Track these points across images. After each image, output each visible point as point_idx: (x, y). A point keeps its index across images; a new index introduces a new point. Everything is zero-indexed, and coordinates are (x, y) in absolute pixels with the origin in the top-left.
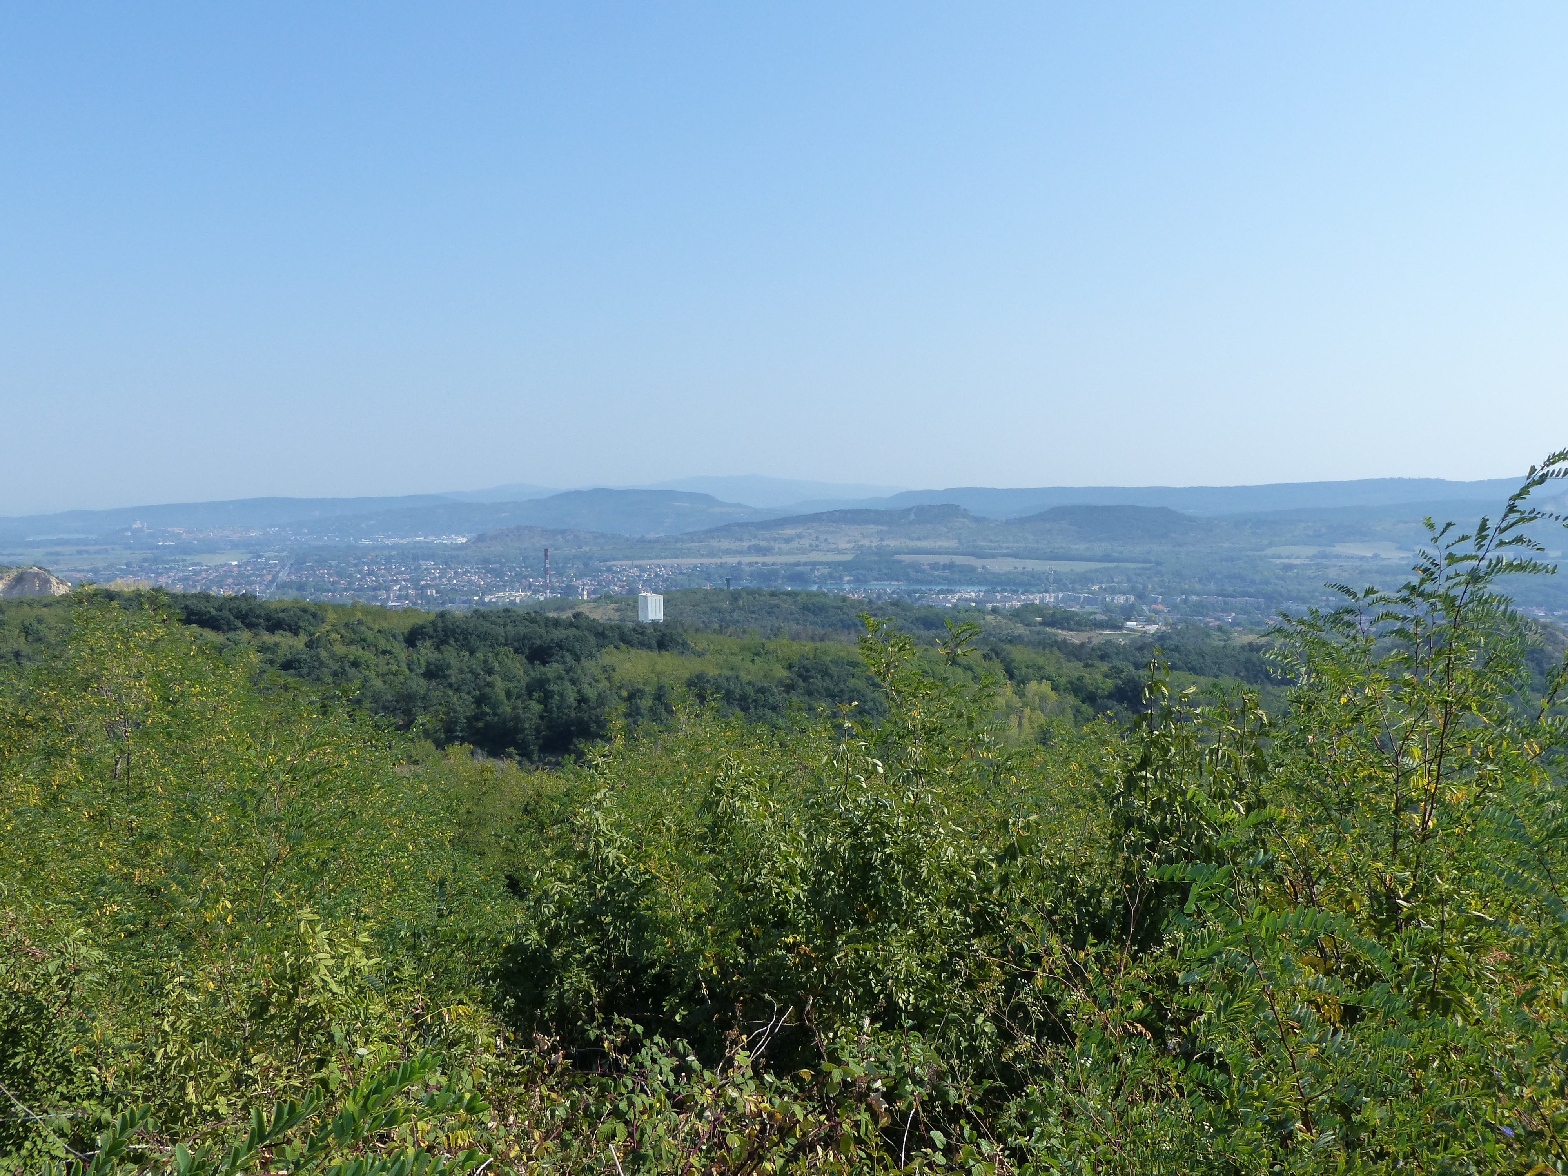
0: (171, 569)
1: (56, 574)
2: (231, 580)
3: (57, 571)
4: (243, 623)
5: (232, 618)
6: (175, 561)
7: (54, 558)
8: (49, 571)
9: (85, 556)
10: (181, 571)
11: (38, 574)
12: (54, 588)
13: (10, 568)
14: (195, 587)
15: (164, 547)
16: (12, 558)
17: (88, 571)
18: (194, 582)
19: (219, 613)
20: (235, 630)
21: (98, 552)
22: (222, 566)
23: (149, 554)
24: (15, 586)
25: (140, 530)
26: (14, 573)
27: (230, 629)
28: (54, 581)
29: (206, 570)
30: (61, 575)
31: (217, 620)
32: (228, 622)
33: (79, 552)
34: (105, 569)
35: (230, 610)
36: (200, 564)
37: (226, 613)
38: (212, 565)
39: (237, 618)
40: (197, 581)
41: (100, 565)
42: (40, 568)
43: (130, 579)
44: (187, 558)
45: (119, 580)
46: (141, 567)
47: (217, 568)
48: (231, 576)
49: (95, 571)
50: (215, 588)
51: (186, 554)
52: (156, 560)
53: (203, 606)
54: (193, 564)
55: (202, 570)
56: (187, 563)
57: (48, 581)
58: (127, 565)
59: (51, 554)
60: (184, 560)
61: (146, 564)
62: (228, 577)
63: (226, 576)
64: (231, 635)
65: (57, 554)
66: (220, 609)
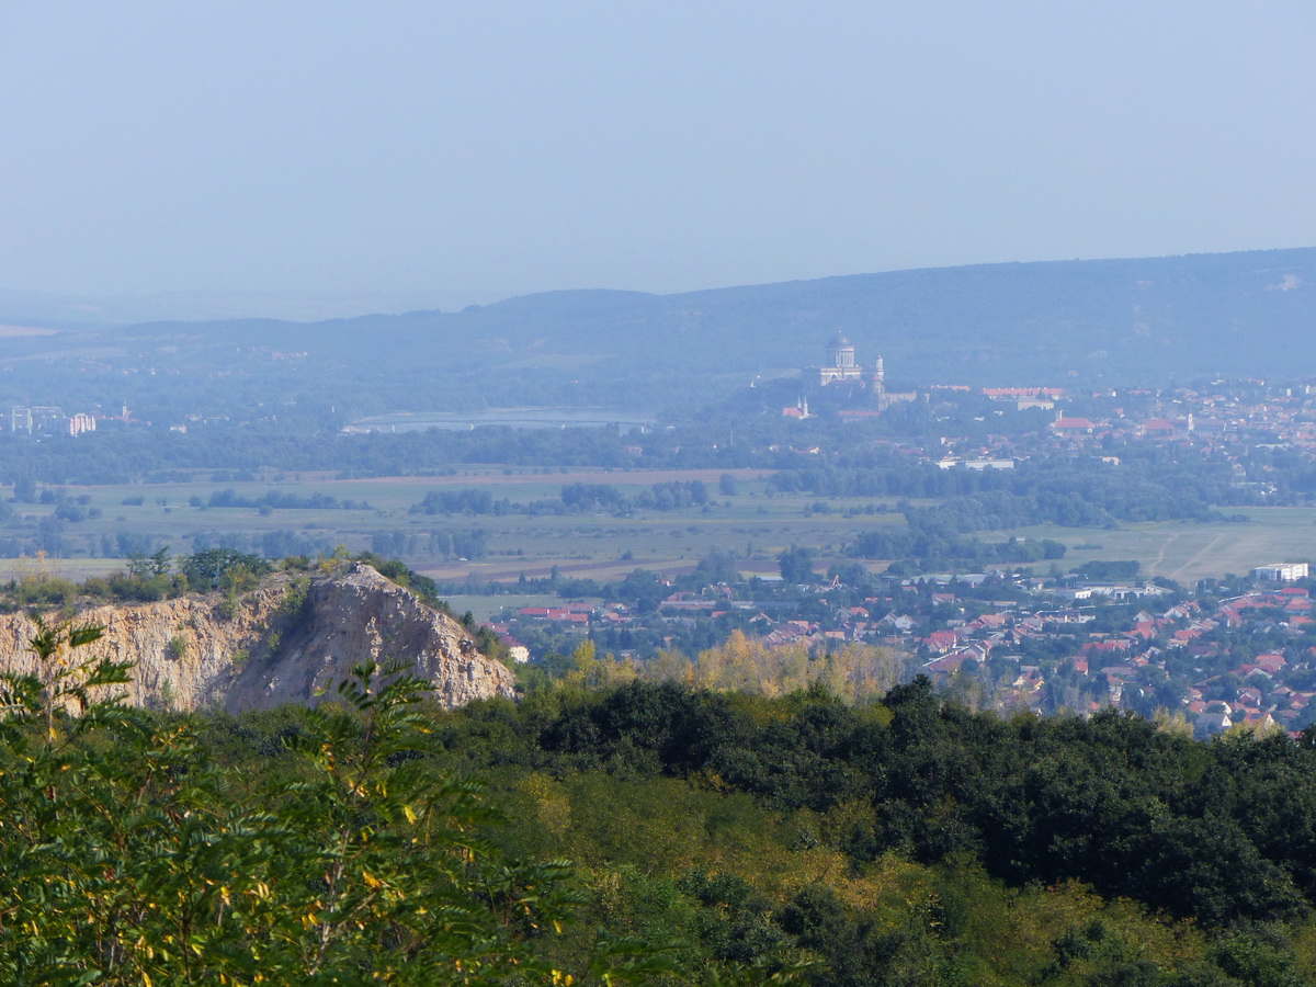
0: (991, 592)
1: (459, 603)
2: (1273, 660)
3: (470, 588)
4: (1301, 880)
5: (1250, 853)
6: (1007, 552)
7: (461, 521)
8: (427, 588)
9: (603, 518)
10: (1039, 605)
11: (379, 599)
12: (448, 673)
13: (258, 568)
14: (1099, 687)
15: (964, 482)
16: (279, 518)
17: (607, 594)
18: (1101, 660)
19: (1185, 824)
20: (1260, 914)
21: (659, 501)
22: (1236, 586)
23: (889, 518)
24: (277, 657)
25: (859, 394)
26: (276, 591)
27: (1239, 910)
28: (449, 634)
29: (1158, 606)
30: (484, 610)
31: (1182, 863)
32: (1231, 873)
33: (573, 498)
34: (689, 583)
35: (1240, 812)
36: (1128, 571)
37: (1221, 829)
38: (1186, 577)
39: (1272, 851)
40: (1114, 659)
41: (665, 564)
42: (389, 572)
43: (796, 642)
44: (1070, 538)
45: (740, 643)
46: (851, 576)
47: (1208, 596)
48: (1278, 639)
49: (640, 593)
50: (1194, 699)
51: (1062, 520)
52: (921, 549)
53: (1113, 786)
54: (1098, 573)
55: (1134, 605)
56: (1065, 566)
57: (422, 637)
58: (792, 566)
59: (451, 503)
60: (1053, 552)
61: (876, 567)
62: (1259, 645)
63: (1250, 640)
64: (1235, 939)
65: (477, 503)
66: (1192, 804)
